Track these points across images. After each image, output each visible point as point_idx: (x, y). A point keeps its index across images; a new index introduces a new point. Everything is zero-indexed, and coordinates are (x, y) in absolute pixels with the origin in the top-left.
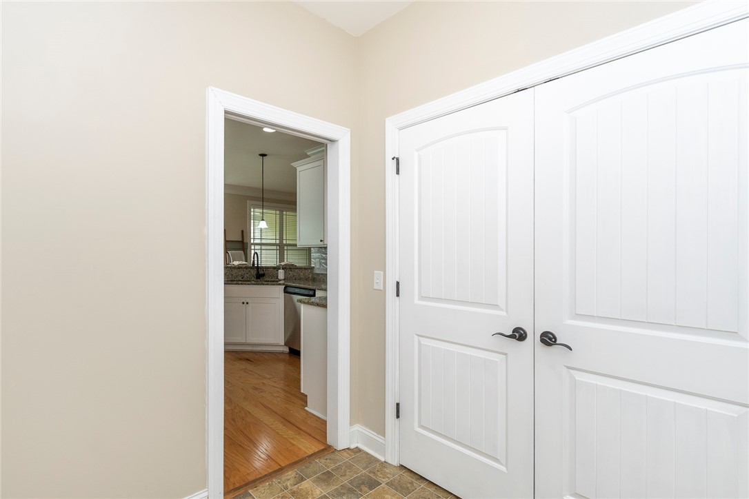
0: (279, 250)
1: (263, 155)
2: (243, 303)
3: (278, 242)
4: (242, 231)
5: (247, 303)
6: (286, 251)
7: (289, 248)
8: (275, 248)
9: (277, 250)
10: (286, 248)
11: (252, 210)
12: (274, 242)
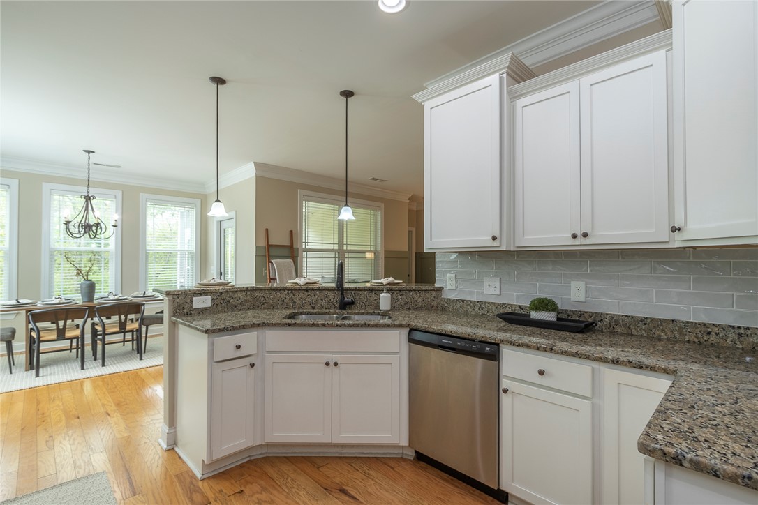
0: (339, 258)
1: (348, 94)
2: (327, 364)
3: (336, 247)
4: (291, 232)
5: (336, 364)
6: (346, 260)
7: (351, 255)
8: (332, 255)
9: (335, 257)
10: (346, 255)
11: (304, 202)
12: (331, 247)
